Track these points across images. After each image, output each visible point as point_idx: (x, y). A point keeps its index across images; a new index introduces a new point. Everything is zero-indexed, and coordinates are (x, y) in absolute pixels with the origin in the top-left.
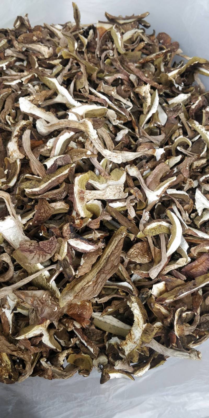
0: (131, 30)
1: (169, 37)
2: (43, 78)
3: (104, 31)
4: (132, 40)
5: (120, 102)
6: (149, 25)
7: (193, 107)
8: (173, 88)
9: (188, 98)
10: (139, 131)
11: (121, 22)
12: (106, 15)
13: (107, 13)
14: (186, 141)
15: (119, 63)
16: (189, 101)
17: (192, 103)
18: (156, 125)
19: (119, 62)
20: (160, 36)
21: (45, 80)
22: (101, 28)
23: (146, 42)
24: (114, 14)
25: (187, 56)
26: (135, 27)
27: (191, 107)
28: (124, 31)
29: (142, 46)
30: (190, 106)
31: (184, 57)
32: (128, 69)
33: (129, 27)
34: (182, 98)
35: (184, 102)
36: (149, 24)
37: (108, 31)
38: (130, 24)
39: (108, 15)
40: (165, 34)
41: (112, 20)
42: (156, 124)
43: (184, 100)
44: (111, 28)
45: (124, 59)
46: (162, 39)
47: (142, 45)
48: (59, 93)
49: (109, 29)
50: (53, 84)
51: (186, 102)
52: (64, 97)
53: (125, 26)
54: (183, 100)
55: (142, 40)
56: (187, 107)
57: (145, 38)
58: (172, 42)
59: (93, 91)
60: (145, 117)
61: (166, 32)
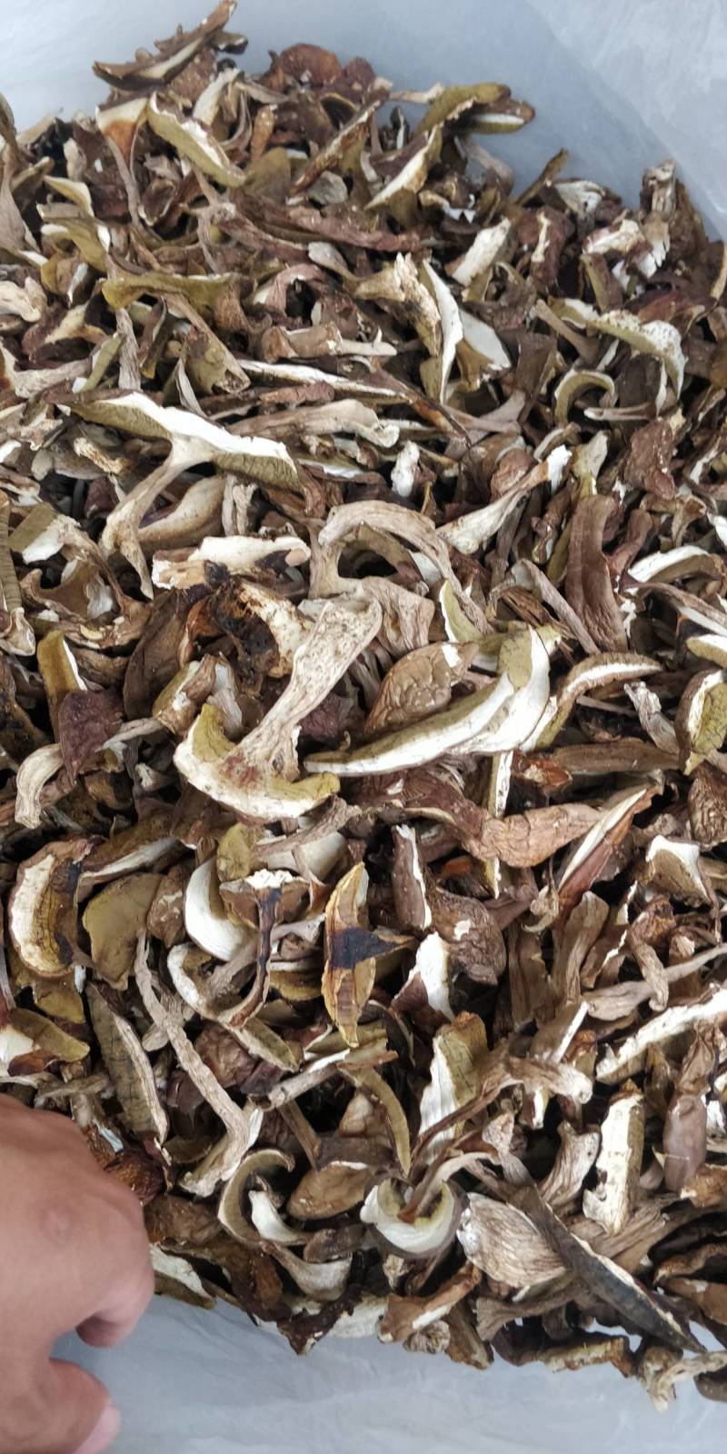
0: (206, 87)
1: (326, 53)
2: (94, 408)
3: (128, 131)
4: (227, 118)
5: (351, 359)
6: (241, 41)
7: (538, 257)
8: (446, 225)
9: (507, 236)
10: (450, 420)
11: (158, 71)
12: (100, 71)
13: (105, 65)
14: (590, 380)
15: (252, 227)
16: (514, 244)
17: (525, 248)
18: (486, 377)
19: (248, 221)
20: (292, 59)
21: (102, 411)
22: (116, 125)
23: (273, 107)
24: (120, 56)
25: (412, 91)
26: (211, 71)
27: (530, 261)
28: (188, 103)
29: (269, 124)
30: (525, 260)
31: (405, 98)
32: (287, 231)
33: (194, 79)
34: (489, 242)
35: (501, 254)
36: (239, 36)
37: (140, 124)
38: (190, 65)
39: (109, 71)
40: (304, 46)
41: (128, 82)
42: (487, 373)
43: (500, 249)
44: (147, 109)
45: (257, 203)
46: (303, 70)
47: (266, 120)
48: (171, 434)
49: (139, 118)
50: (135, 411)
51: (507, 251)
52: (193, 440)
53: (179, 80)
54: (497, 249)
55: (255, 106)
56: (520, 265)
57: (258, 93)
58: (343, 67)
59: (259, 367)
60: (439, 366)
61: (306, 41)
